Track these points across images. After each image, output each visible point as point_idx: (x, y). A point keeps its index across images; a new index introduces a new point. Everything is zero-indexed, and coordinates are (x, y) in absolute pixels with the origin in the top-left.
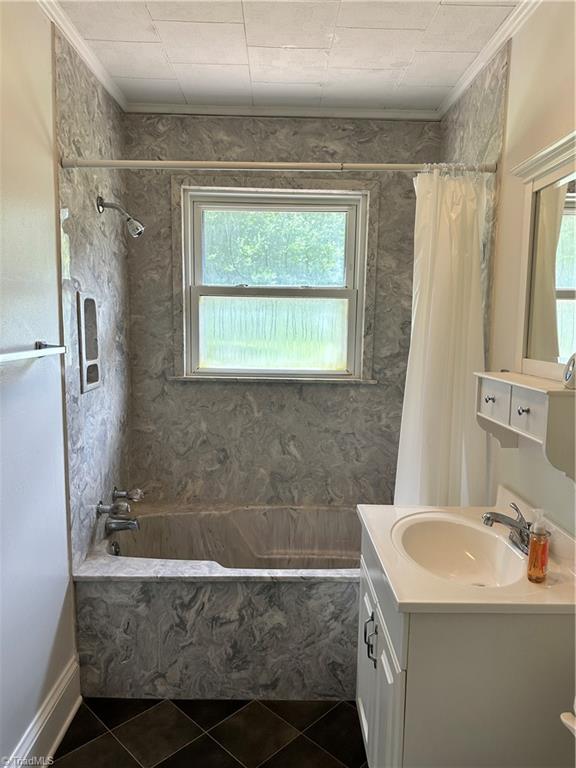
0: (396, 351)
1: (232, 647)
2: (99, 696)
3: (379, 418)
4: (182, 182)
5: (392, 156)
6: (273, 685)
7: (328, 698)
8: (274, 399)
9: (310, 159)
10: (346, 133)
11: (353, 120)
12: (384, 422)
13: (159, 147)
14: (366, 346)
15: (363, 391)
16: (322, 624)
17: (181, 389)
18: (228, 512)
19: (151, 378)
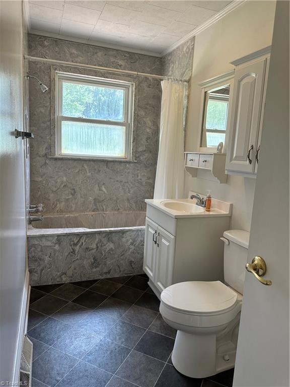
0: (144, 149)
1: (93, 259)
2: (37, 285)
3: (138, 176)
4: (56, 69)
5: (143, 70)
6: (109, 272)
7: (129, 275)
8: (95, 168)
9: (111, 66)
10: (126, 58)
11: (129, 53)
12: (139, 177)
13: (45, 52)
14: (133, 147)
15: (132, 165)
16: (127, 247)
17: (54, 162)
18: (77, 215)
19: (40, 156)
